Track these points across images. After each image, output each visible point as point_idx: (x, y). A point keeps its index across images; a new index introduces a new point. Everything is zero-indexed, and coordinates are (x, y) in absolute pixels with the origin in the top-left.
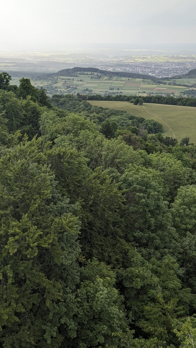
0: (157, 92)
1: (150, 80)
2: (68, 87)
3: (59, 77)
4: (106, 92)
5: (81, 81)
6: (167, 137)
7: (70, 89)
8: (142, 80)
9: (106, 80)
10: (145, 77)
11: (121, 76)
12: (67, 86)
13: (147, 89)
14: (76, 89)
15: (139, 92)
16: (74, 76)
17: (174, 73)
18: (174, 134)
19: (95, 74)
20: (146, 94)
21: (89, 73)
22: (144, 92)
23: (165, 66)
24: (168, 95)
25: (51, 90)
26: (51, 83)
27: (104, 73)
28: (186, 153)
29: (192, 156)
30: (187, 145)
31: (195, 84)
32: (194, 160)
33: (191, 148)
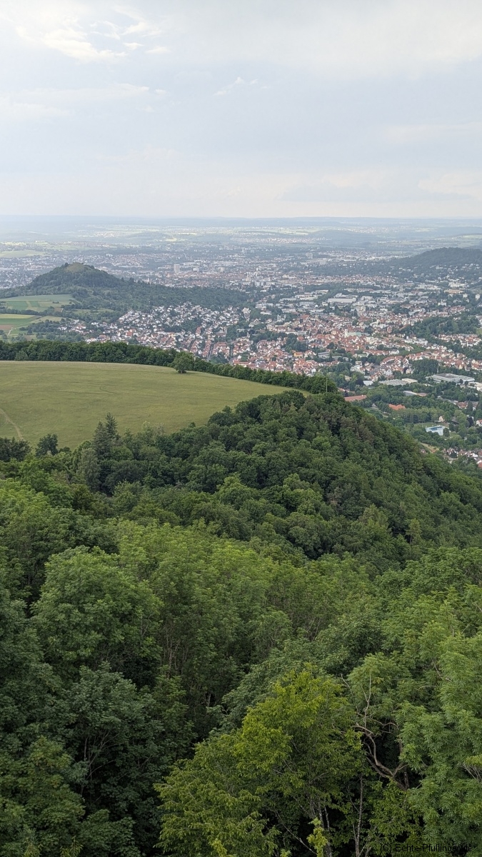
18: (17, 430)
28: (55, 472)
29: (69, 480)
30: (53, 454)
31: (52, 307)
32: (77, 487)
33: (64, 460)
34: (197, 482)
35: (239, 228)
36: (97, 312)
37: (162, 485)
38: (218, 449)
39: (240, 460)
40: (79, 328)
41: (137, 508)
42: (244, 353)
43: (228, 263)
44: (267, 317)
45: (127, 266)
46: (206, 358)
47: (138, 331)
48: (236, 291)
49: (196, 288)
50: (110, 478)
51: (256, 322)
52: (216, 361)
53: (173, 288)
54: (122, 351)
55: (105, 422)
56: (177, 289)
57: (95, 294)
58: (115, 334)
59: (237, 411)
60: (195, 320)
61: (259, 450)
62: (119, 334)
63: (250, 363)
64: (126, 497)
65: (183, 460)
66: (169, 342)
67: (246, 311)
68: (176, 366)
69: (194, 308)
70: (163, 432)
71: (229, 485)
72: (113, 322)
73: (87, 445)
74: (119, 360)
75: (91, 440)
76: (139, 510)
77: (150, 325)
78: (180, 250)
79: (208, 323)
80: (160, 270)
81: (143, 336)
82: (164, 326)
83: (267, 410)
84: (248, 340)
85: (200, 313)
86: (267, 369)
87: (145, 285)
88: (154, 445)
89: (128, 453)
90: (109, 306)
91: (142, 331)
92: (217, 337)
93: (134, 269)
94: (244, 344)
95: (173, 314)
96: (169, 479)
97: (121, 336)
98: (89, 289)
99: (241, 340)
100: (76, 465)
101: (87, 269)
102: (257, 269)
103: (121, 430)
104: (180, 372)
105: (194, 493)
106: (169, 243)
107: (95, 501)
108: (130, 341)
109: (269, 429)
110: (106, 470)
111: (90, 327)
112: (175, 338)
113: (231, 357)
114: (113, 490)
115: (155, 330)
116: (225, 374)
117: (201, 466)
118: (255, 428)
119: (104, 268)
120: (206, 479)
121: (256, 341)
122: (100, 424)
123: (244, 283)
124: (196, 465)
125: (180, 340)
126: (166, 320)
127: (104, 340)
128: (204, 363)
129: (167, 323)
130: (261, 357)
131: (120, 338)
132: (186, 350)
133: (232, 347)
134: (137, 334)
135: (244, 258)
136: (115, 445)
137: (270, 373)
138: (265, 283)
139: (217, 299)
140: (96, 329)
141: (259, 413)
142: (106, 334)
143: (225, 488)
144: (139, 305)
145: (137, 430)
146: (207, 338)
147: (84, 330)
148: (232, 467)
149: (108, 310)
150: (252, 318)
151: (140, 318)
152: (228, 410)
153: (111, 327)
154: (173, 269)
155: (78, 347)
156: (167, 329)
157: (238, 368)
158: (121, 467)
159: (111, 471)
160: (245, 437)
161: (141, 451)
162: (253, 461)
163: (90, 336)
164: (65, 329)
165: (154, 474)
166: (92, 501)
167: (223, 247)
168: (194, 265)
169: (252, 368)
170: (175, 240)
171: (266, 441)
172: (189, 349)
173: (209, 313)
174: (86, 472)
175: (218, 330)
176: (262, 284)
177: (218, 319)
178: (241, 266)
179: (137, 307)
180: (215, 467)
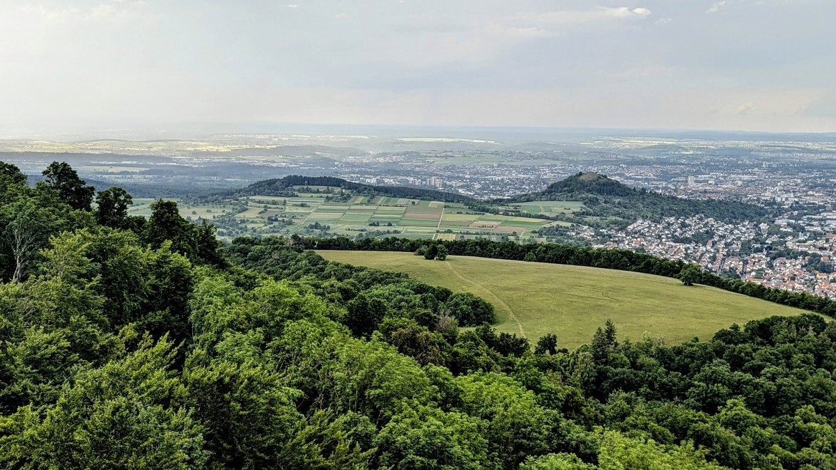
0: (479, 231)
1: (461, 205)
2: (271, 220)
3: (251, 198)
4: (362, 230)
5: (302, 205)
6: (503, 334)
7: (276, 223)
8: (443, 203)
9: (361, 204)
10: (450, 198)
11: (395, 196)
12: (269, 219)
13: (454, 224)
14: (290, 223)
15: (438, 232)
16: (287, 195)
17: (516, 189)
18: (520, 326)
19: (337, 190)
20: (455, 235)
21: (322, 188)
22: (449, 231)
23: (495, 175)
24: (504, 237)
25: (231, 226)
26: (231, 211)
27: (358, 189)
28: (550, 373)
29: (563, 381)
30: (551, 354)
31: (563, 213)
32: (569, 390)
33: (562, 361)
34: (697, 401)
35: (762, 143)
36: (606, 219)
37: (658, 399)
38: (722, 367)
39: (747, 383)
40: (587, 233)
41: (630, 419)
42: (759, 270)
43: (746, 177)
44: (787, 234)
45: (640, 177)
46: (715, 272)
47: (645, 240)
48: (754, 205)
49: (710, 201)
50: (605, 385)
51: (775, 238)
52: (727, 276)
53: (685, 200)
54: (627, 258)
55: (604, 328)
56: (690, 201)
57: (605, 202)
58: (623, 241)
59: (746, 330)
60: (707, 232)
61: (769, 375)
62: (627, 242)
63: (765, 281)
64: (619, 407)
65: (683, 375)
66: (676, 253)
67: (763, 226)
68: (682, 278)
69: (706, 221)
70: (663, 343)
71: (732, 408)
72: (622, 229)
73: (585, 349)
74: (624, 268)
75: (589, 344)
76: (631, 422)
77: (659, 235)
78: (695, 162)
79: (720, 236)
80: (674, 181)
81: (651, 245)
82: (674, 236)
83: (781, 332)
84: (764, 257)
85: (712, 226)
86: (785, 288)
87: (656, 195)
88: (653, 356)
89: (625, 361)
90: (619, 214)
91: (650, 241)
92: (729, 250)
93: (647, 180)
94: (759, 261)
95: (683, 225)
96: (667, 392)
97: (628, 244)
98: (600, 197)
99: (756, 256)
100: (573, 367)
101: (600, 178)
102: (779, 184)
103: (620, 338)
104: (686, 284)
105: (692, 411)
106: (684, 155)
107: (585, 406)
108: (637, 250)
109: (782, 353)
110: (602, 376)
111: (598, 234)
112: (684, 250)
113: (743, 273)
114: (607, 397)
115: (664, 240)
116: (736, 290)
117: (702, 384)
118: (766, 350)
119: (617, 178)
120: (707, 398)
121: (774, 258)
122: (600, 329)
123: (763, 198)
124: (696, 382)
125: (689, 252)
126: (676, 231)
127: (611, 246)
128: (712, 276)
129: (677, 234)
130: (778, 275)
131: (627, 246)
132: (694, 262)
133: (746, 263)
134: (645, 243)
135: (765, 173)
136: (613, 352)
137: (786, 293)
138: (787, 199)
139: (732, 212)
140: (604, 236)
141: (771, 334)
142: (613, 241)
143: (727, 411)
144: (649, 215)
145: (636, 338)
146: (718, 251)
147: (593, 236)
148: (736, 389)
149: (617, 218)
150: (770, 234)
151: (650, 227)
152: (735, 328)
153: (619, 235)
154: (687, 181)
155: (584, 252)
156: (676, 240)
157: (750, 285)
158: (617, 374)
159: (607, 378)
160: (753, 359)
161: (639, 361)
162: (762, 386)
163: (597, 242)
164: (574, 234)
165: (651, 386)
166: (583, 405)
167: (742, 161)
168: (710, 178)
169: (766, 286)
170: (691, 152)
171: (777, 366)
172: (698, 261)
173: (723, 226)
174: (582, 375)
175: (731, 244)
176: (784, 200)
177: (732, 233)
178: (760, 180)
179: (647, 217)
180: (717, 387)
